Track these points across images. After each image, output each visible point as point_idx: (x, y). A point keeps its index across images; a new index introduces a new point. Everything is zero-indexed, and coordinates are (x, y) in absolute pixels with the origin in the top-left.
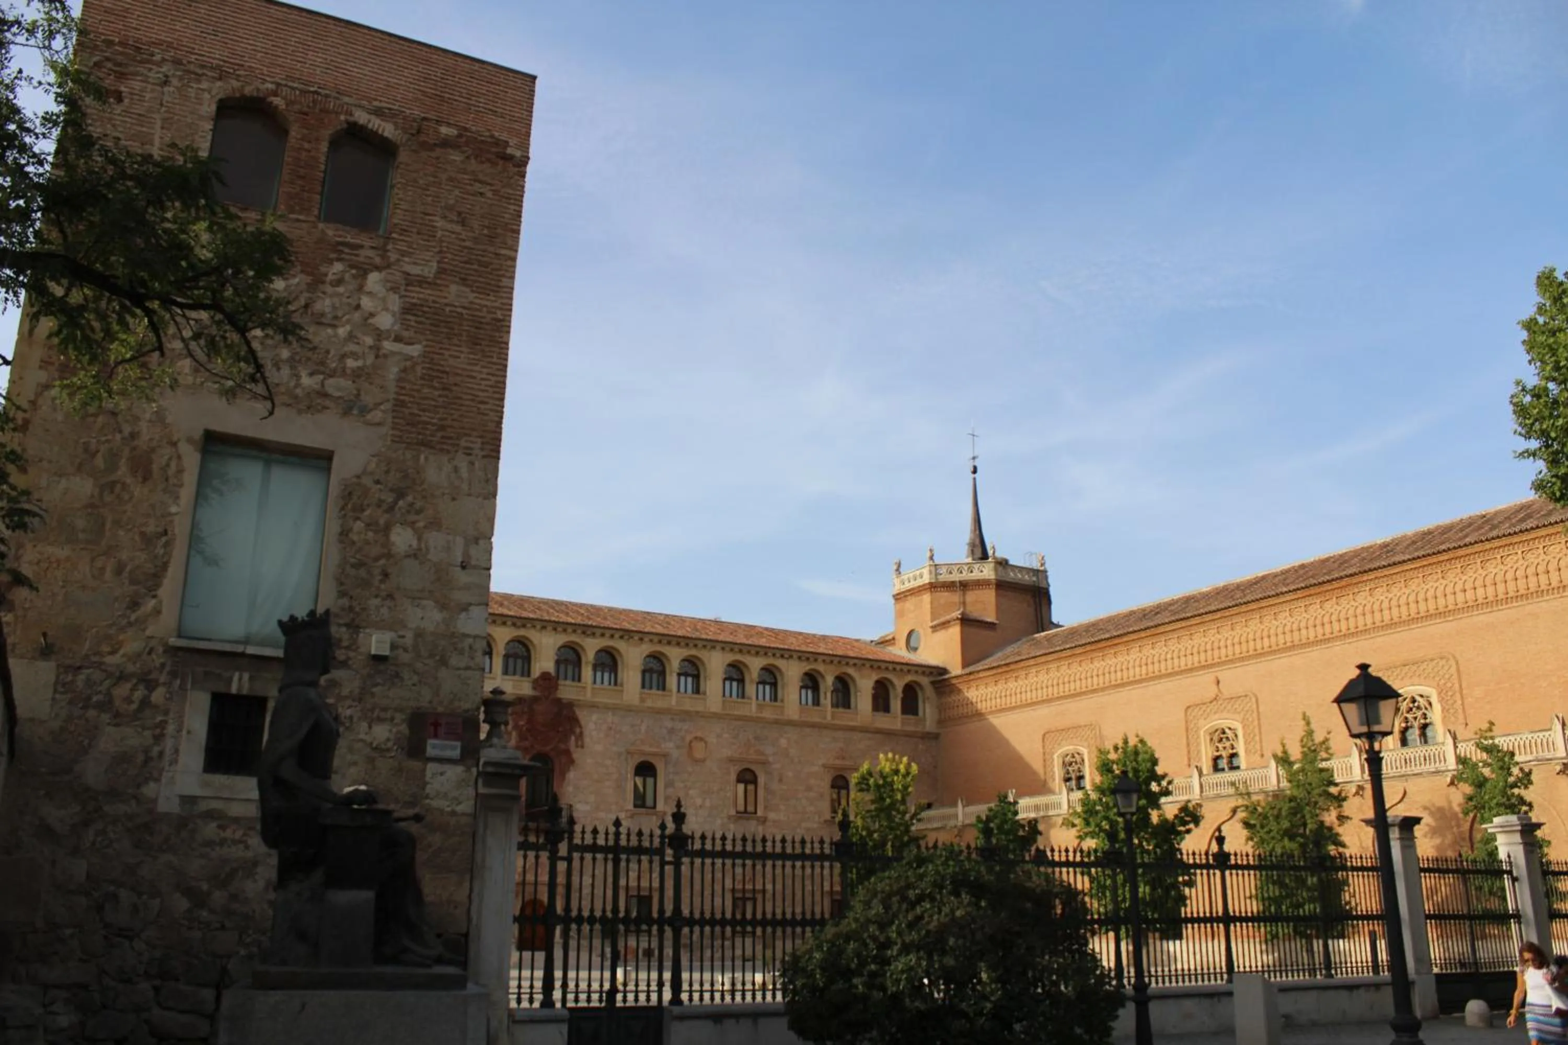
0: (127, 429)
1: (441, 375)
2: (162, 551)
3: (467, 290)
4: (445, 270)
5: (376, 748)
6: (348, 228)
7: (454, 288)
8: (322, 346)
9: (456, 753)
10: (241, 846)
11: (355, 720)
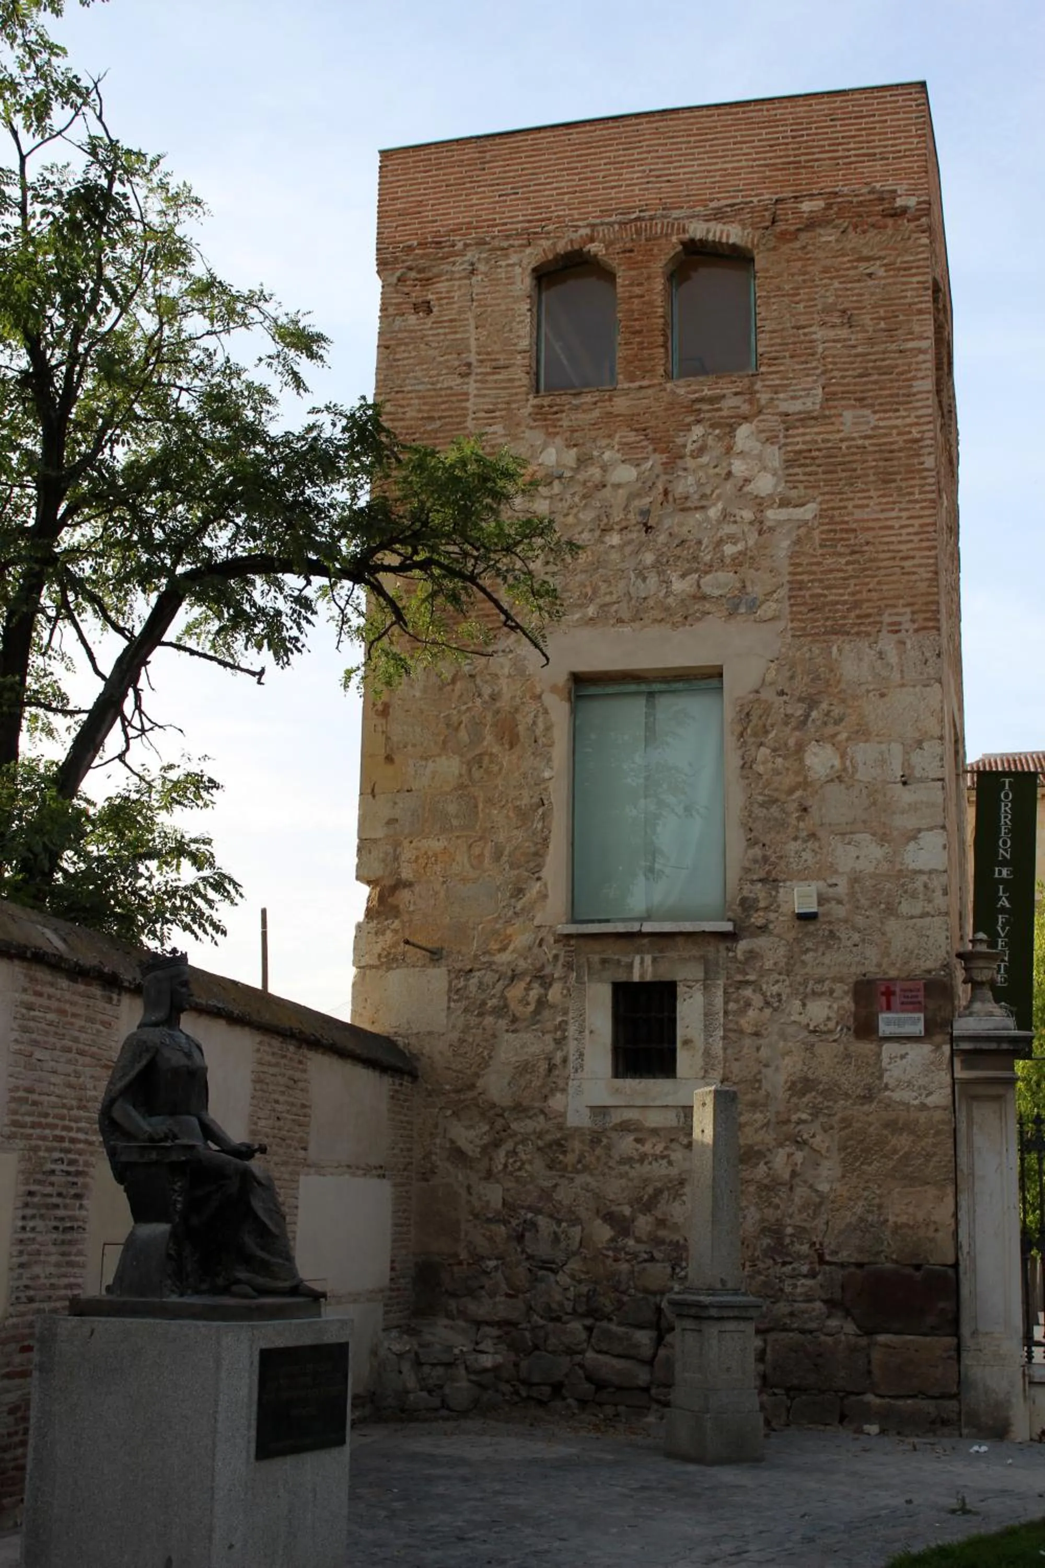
0: (487, 691)
1: (845, 536)
2: (540, 826)
3: (867, 412)
4: (835, 394)
5: (815, 1031)
6: (701, 379)
7: (848, 415)
8: (691, 537)
9: (918, 1028)
10: (664, 1162)
11: (784, 997)
